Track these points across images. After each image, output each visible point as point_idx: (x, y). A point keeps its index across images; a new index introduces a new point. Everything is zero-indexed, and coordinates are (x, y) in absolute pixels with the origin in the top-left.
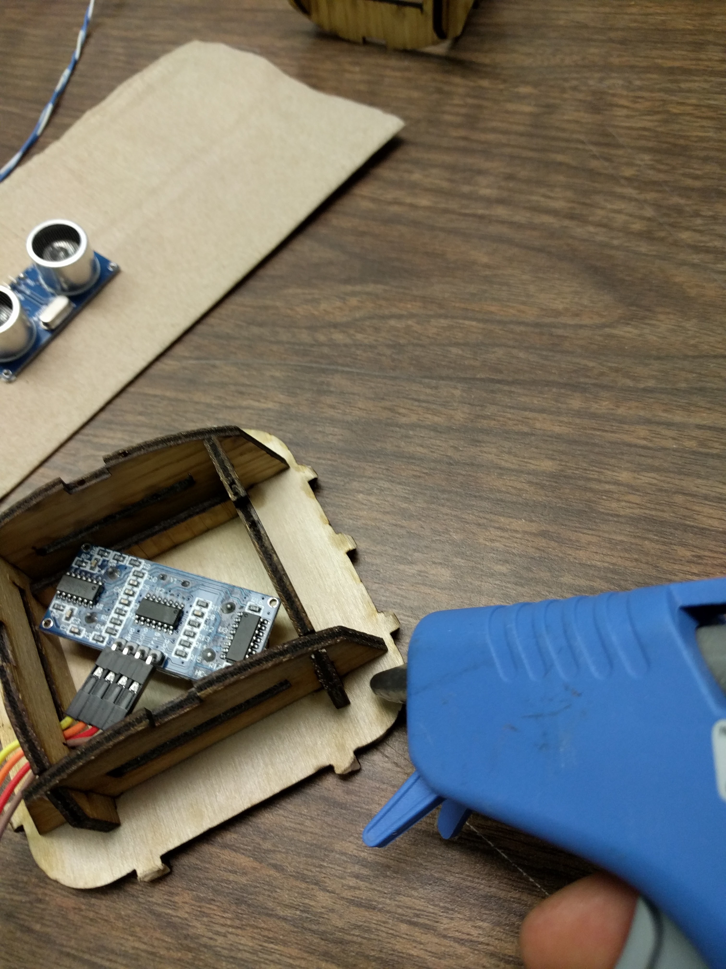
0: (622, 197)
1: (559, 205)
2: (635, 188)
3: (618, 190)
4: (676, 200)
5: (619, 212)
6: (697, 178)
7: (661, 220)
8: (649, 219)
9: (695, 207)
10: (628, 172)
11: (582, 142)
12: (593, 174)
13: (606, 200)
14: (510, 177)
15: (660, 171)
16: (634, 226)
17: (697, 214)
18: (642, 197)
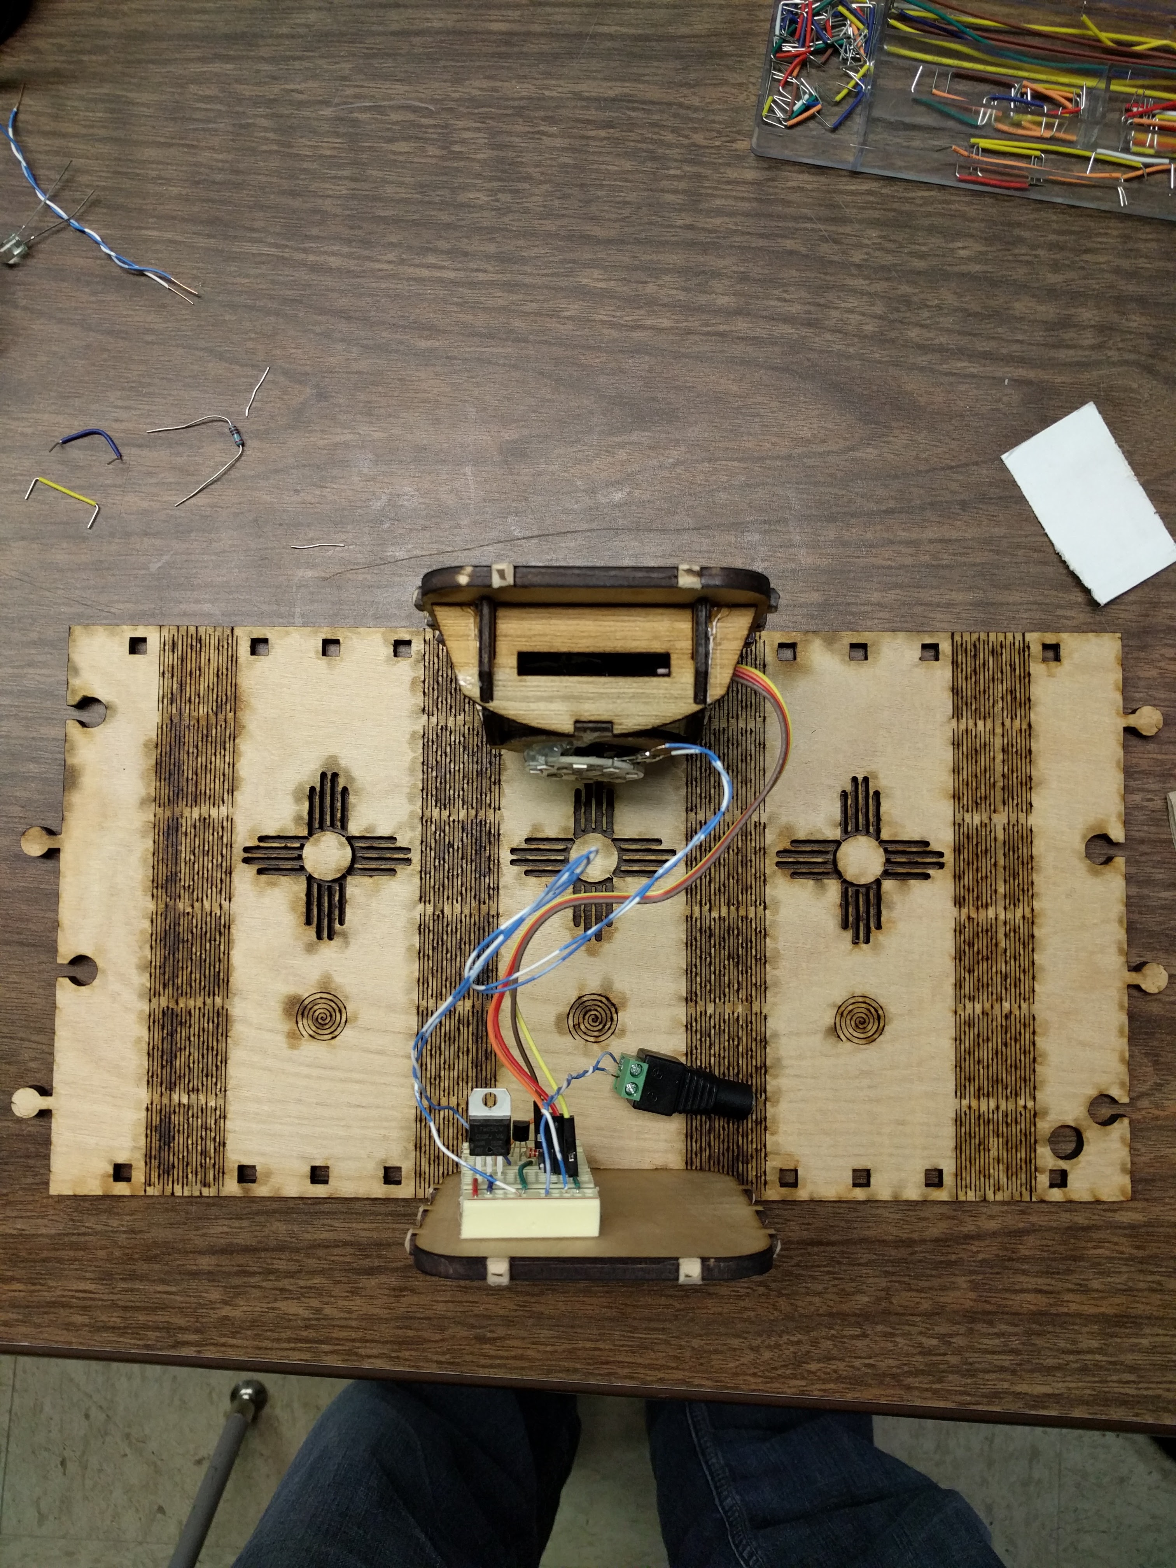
0: (853, 291)
1: (795, 309)
2: (866, 278)
3: (850, 282)
4: (905, 289)
5: (851, 311)
6: (922, 256)
7: (891, 317)
8: (880, 317)
9: (922, 296)
10: (857, 257)
11: (810, 220)
12: (824, 263)
13: (839, 298)
14: (744, 278)
15: (888, 251)
16: (866, 327)
17: (924, 305)
18: (871, 289)
